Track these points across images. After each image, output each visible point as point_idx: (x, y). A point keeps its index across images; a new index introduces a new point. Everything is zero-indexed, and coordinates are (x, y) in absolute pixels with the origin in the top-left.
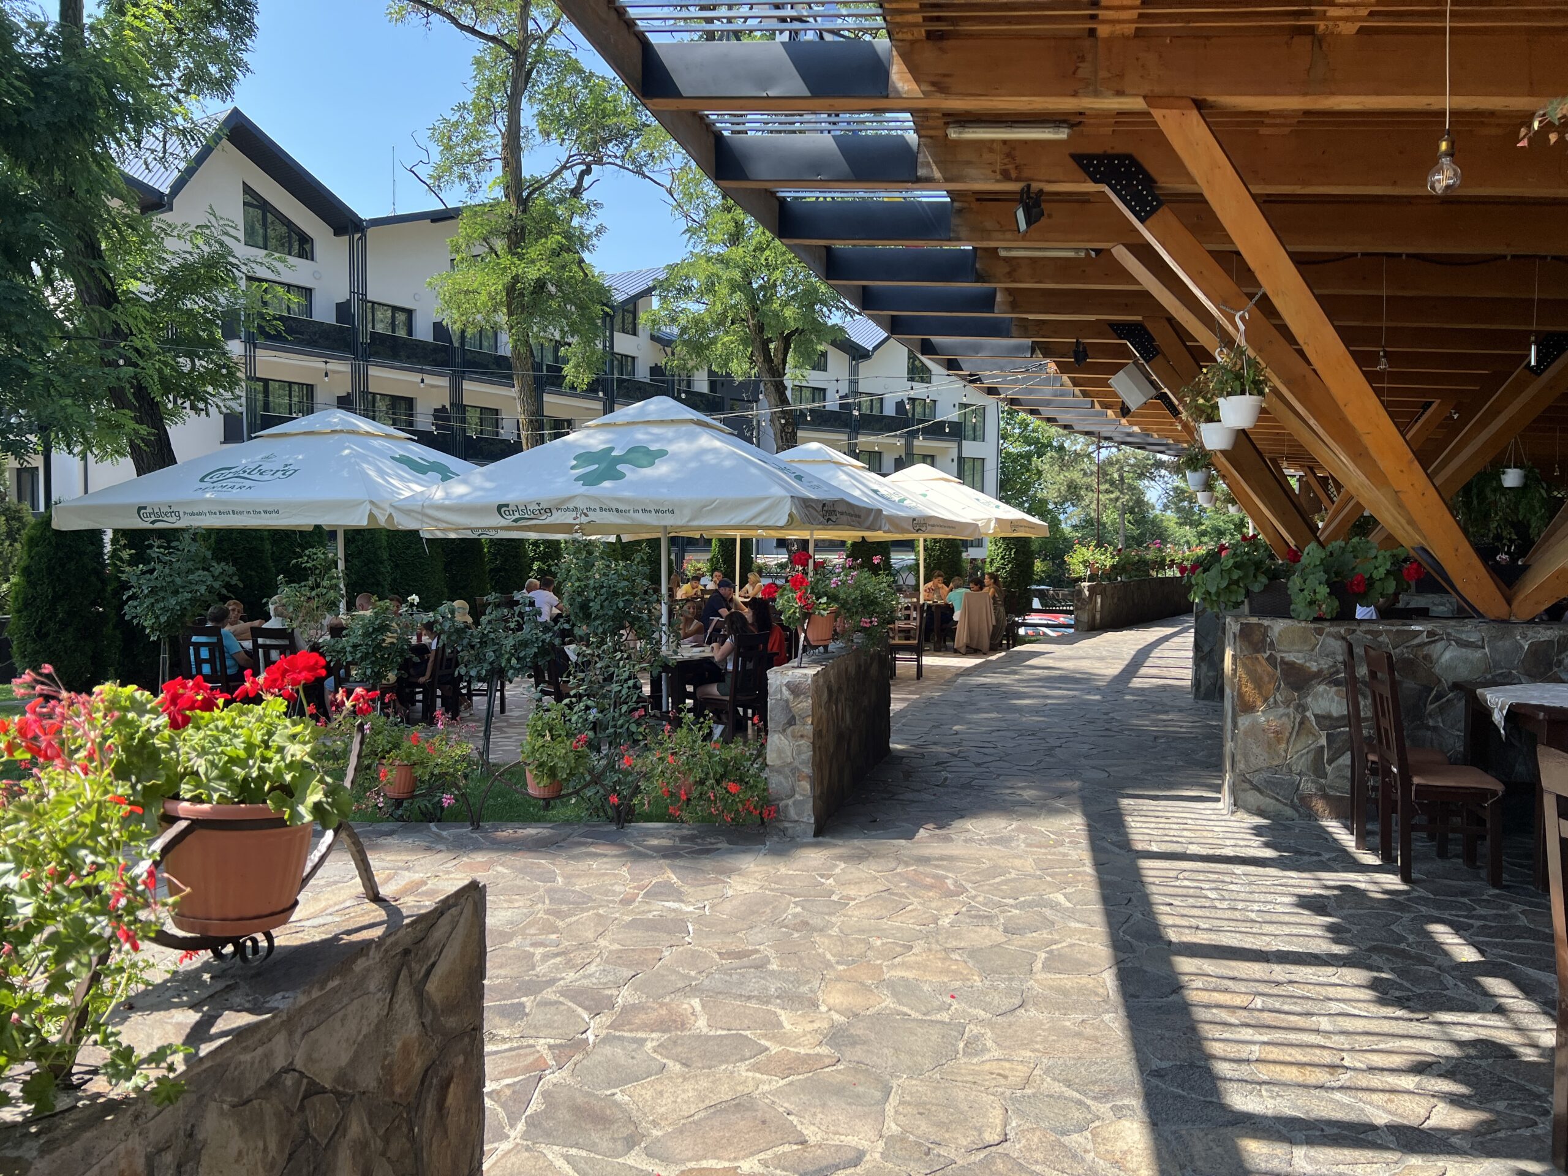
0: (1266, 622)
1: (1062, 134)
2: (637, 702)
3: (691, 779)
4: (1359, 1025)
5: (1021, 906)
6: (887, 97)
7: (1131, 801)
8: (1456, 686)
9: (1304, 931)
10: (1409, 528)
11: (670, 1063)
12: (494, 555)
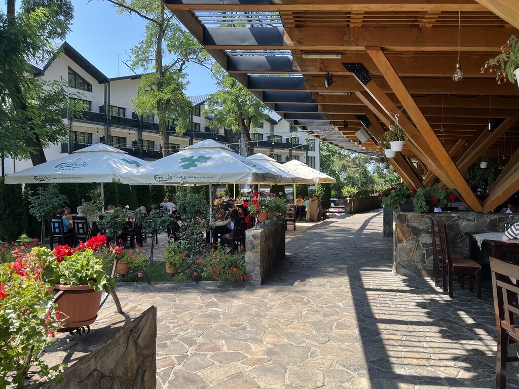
0: (406, 214)
1: (339, 57)
2: (202, 241)
3: (221, 267)
4: (436, 345)
5: (328, 307)
6: (283, 46)
7: (363, 272)
8: (466, 234)
9: (419, 314)
10: (451, 183)
11: (215, 362)
12: (153, 190)
